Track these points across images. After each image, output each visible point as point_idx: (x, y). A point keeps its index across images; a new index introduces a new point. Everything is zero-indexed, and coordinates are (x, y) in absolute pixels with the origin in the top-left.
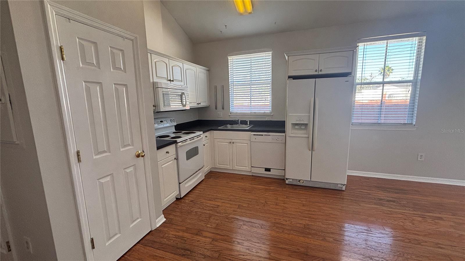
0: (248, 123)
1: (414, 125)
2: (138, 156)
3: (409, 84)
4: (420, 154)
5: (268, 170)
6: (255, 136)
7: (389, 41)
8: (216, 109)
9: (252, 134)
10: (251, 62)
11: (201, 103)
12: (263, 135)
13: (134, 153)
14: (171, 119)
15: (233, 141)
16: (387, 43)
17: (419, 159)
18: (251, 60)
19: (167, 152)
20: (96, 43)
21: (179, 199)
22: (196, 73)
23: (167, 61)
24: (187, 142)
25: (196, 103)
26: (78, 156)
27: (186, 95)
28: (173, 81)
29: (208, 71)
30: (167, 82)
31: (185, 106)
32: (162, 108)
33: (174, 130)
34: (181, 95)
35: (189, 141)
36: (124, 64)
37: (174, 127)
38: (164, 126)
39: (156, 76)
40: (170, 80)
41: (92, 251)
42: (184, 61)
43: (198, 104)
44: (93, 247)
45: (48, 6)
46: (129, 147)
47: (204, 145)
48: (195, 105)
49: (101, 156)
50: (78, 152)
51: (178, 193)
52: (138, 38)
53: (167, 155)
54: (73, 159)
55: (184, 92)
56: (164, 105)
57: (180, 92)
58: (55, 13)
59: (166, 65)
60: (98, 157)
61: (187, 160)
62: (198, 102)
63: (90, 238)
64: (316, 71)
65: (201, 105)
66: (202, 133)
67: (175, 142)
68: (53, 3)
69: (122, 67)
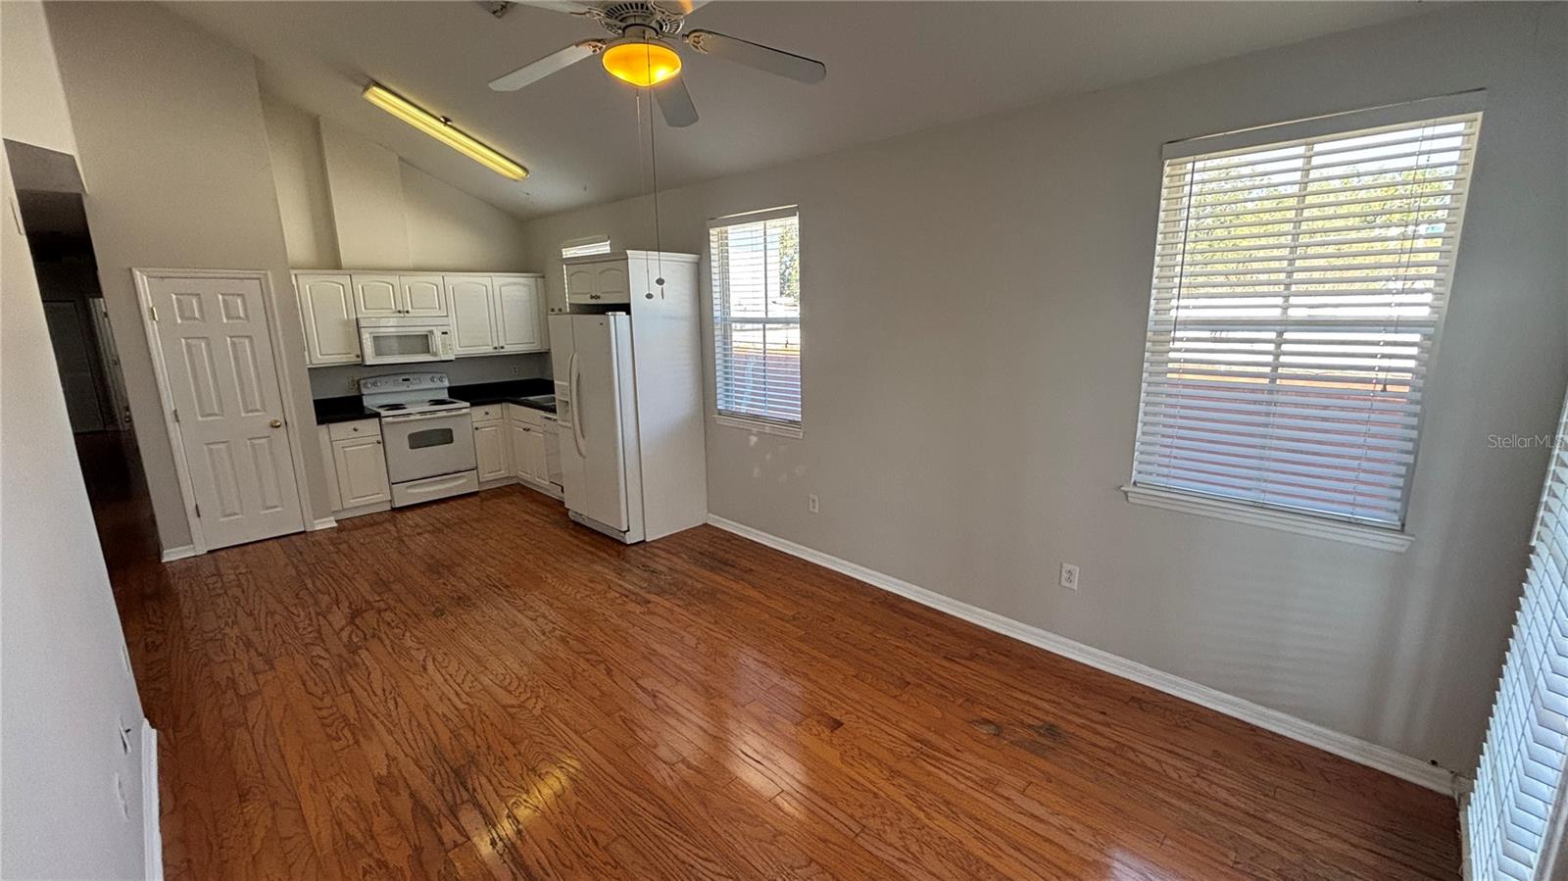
1: (799, 427)
2: (274, 426)
4: (811, 496)
11: (506, 346)
13: (268, 421)
14: (434, 376)
15: (529, 426)
16: (765, 225)
17: (811, 508)
19: (355, 430)
20: (198, 294)
21: (394, 510)
22: (490, 288)
23: (394, 279)
24: (412, 418)
25: (491, 347)
26: (176, 416)
27: (437, 333)
28: (407, 312)
29: (542, 280)
30: (395, 315)
31: (435, 354)
32: (370, 360)
33: (445, 395)
34: (427, 336)
35: (418, 417)
36: (245, 310)
37: (446, 391)
38: (412, 387)
39: (365, 308)
40: (399, 312)
41: (198, 519)
42: (443, 274)
43: (496, 348)
44: (199, 516)
45: (137, 274)
46: (256, 414)
47: (477, 429)
48: (488, 350)
49: (209, 418)
50: (176, 411)
51: (390, 498)
52: (269, 273)
53: (356, 434)
54: (169, 417)
55: (435, 331)
56: (376, 355)
57: (422, 331)
58: (145, 278)
59: (391, 287)
60: (204, 419)
61: (412, 447)
62: (496, 345)
63: (194, 505)
64: (592, 297)
65: (509, 349)
66: (468, 404)
67: (377, 415)
68: (141, 269)
69: (242, 315)
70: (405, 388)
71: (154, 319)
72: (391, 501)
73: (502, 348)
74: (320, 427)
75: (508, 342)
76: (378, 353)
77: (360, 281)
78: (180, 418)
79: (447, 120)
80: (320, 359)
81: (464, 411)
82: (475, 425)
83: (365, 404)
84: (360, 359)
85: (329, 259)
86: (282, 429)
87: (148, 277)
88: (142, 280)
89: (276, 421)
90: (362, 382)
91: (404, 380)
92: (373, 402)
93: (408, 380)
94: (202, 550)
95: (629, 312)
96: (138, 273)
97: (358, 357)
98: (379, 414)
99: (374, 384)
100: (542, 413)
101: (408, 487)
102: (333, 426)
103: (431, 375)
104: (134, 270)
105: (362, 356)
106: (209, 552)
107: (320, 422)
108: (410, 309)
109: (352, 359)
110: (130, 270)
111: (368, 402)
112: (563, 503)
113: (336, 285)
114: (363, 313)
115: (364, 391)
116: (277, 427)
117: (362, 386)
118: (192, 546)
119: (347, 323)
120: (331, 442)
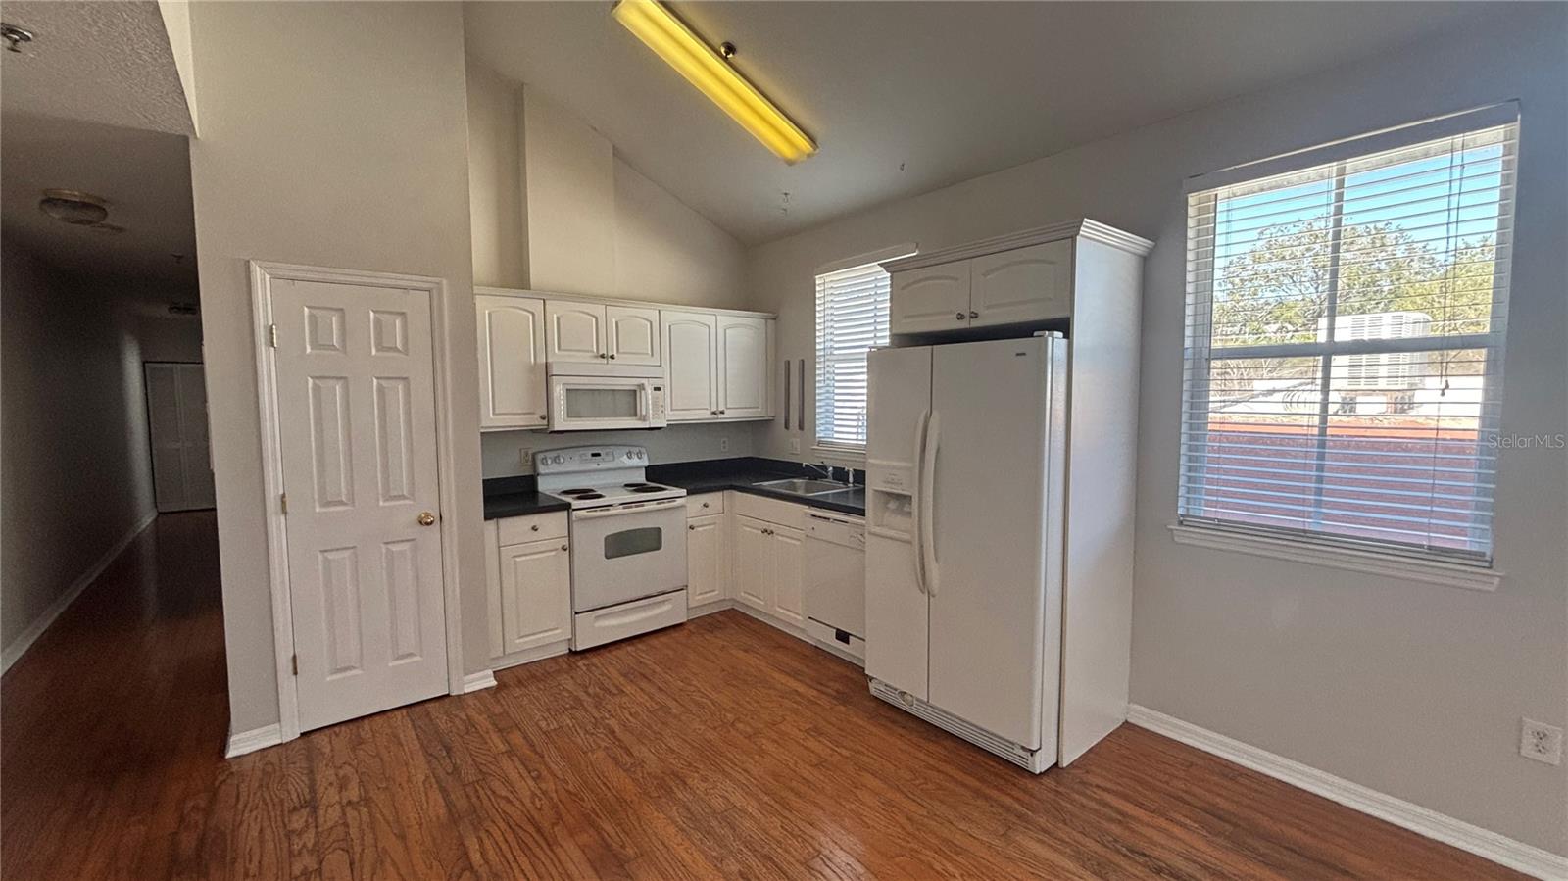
0: (851, 479)
1: (1486, 564)
2: (424, 523)
3: (1470, 353)
4: (1531, 724)
5: (843, 636)
6: (813, 520)
7: (1350, 163)
8: (787, 427)
9: (806, 514)
10: (876, 286)
11: (726, 411)
12: (829, 519)
13: (414, 516)
14: (632, 449)
15: (772, 527)
16: (1341, 172)
17: (1528, 749)
18: (876, 279)
19: (535, 529)
20: (342, 309)
21: (573, 653)
22: (713, 331)
23: (598, 309)
24: (612, 511)
25: (708, 412)
26: (283, 502)
27: (649, 390)
28: (612, 357)
29: (773, 322)
30: (595, 361)
31: (644, 419)
32: (561, 423)
33: (641, 478)
34: (635, 391)
35: (620, 510)
36: (405, 338)
37: (643, 471)
38: (603, 466)
39: (559, 348)
40: (602, 356)
41: (294, 677)
42: (661, 306)
43: (714, 413)
44: (295, 673)
45: (257, 271)
46: (402, 502)
47: (692, 528)
48: (703, 415)
49: (332, 509)
50: (284, 496)
51: (570, 637)
52: (445, 282)
53: (535, 535)
54: (272, 504)
55: (646, 384)
56: (569, 417)
57: (629, 384)
58: (268, 277)
59: (594, 320)
60: (324, 510)
61: (607, 557)
62: (714, 409)
63: (292, 654)
64: (961, 317)
65: (730, 416)
66: (684, 492)
67: (567, 507)
68: (264, 264)
69: (399, 345)
70: (594, 466)
71: (273, 345)
72: (569, 640)
73: (722, 412)
74: (489, 522)
75: (729, 406)
76: (571, 414)
77: (555, 309)
78: (288, 509)
79: (730, 49)
80: (493, 419)
81: (679, 501)
82: (691, 522)
83: (541, 488)
84: (545, 422)
85: (515, 274)
86: (436, 527)
87: (274, 277)
88: (261, 279)
89: (428, 515)
90: (540, 456)
91: (594, 455)
92: (552, 487)
93: (599, 455)
94: (290, 732)
95: (1067, 335)
96: (258, 269)
97: (543, 418)
98: (570, 504)
99: (556, 459)
100: (806, 508)
101: (598, 618)
102: (505, 523)
103: (627, 449)
104: (252, 262)
105: (547, 417)
106: (302, 734)
107: (489, 516)
108: (616, 355)
109: (535, 421)
110: (247, 264)
111: (547, 486)
112: (864, 669)
113: (525, 313)
114: (556, 356)
115: (542, 469)
116: (428, 524)
117: (539, 462)
118: (277, 726)
119: (533, 368)
120: (499, 547)
